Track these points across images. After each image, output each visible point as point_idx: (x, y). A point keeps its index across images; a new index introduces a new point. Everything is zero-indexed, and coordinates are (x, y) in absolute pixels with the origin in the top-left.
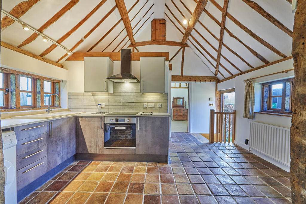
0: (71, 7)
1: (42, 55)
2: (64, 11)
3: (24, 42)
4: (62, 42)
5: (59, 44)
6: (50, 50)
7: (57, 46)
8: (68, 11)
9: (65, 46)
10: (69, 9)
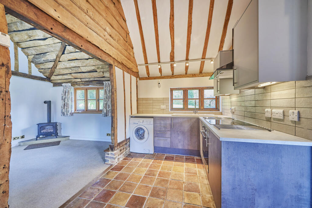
0: (191, 31)
1: (201, 72)
2: (189, 38)
3: (185, 70)
4: (205, 56)
5: (205, 59)
6: (202, 67)
7: (204, 61)
8: (192, 35)
9: (210, 57)
10: (191, 33)
